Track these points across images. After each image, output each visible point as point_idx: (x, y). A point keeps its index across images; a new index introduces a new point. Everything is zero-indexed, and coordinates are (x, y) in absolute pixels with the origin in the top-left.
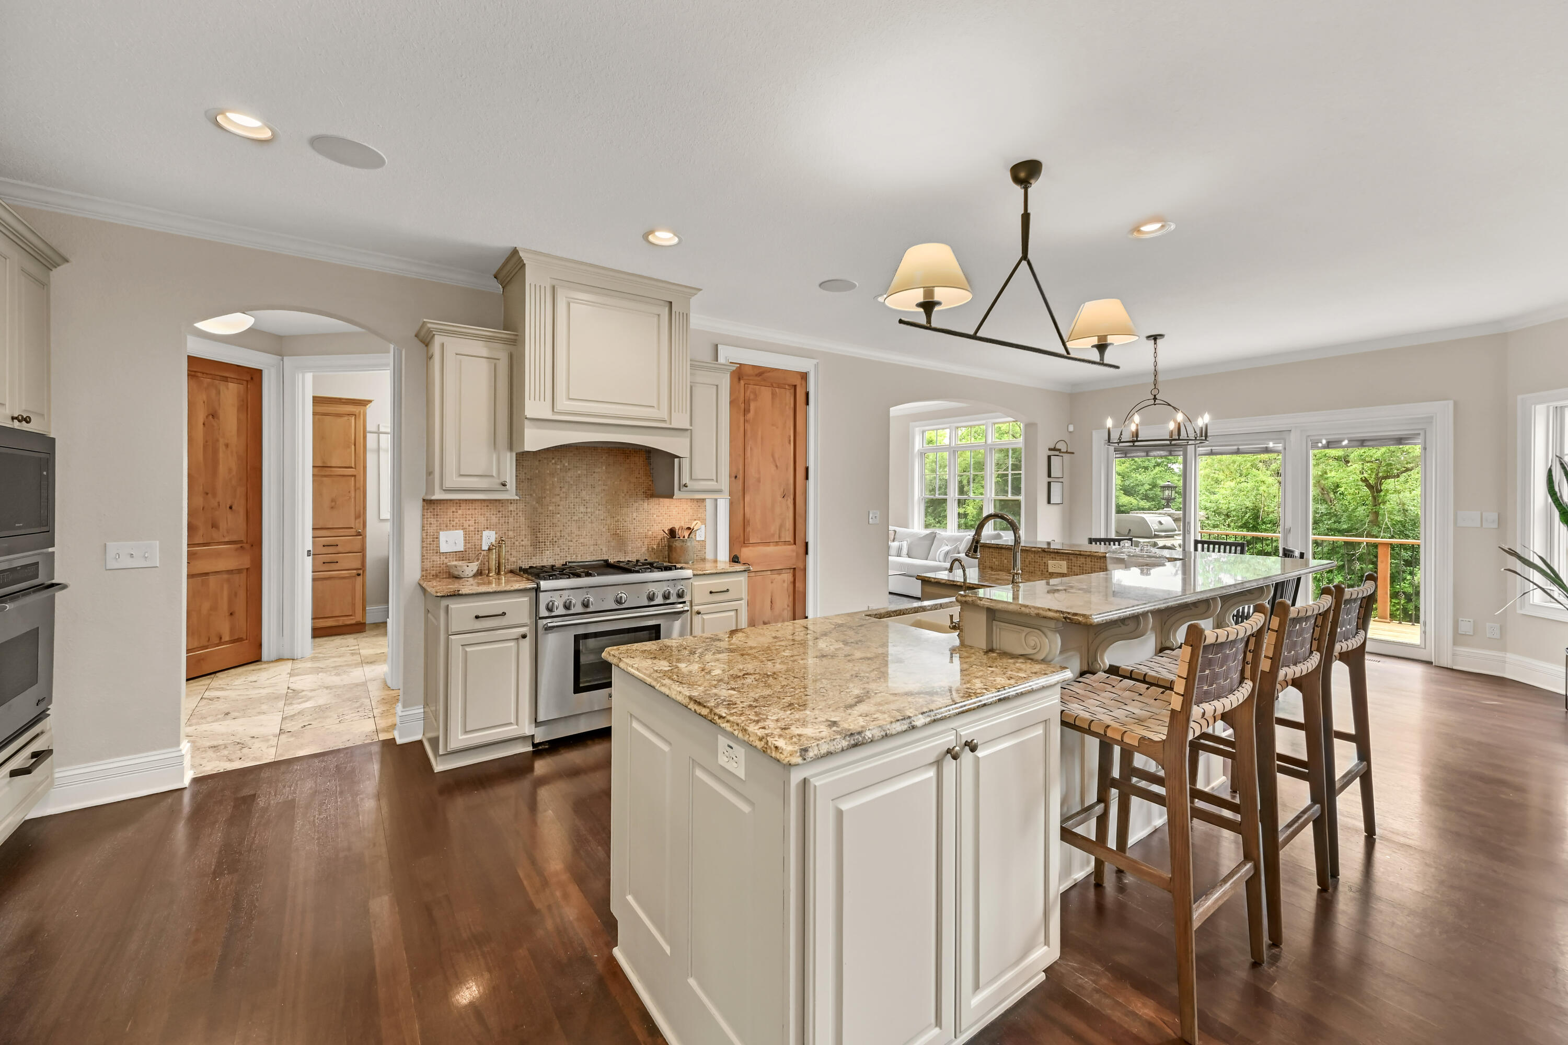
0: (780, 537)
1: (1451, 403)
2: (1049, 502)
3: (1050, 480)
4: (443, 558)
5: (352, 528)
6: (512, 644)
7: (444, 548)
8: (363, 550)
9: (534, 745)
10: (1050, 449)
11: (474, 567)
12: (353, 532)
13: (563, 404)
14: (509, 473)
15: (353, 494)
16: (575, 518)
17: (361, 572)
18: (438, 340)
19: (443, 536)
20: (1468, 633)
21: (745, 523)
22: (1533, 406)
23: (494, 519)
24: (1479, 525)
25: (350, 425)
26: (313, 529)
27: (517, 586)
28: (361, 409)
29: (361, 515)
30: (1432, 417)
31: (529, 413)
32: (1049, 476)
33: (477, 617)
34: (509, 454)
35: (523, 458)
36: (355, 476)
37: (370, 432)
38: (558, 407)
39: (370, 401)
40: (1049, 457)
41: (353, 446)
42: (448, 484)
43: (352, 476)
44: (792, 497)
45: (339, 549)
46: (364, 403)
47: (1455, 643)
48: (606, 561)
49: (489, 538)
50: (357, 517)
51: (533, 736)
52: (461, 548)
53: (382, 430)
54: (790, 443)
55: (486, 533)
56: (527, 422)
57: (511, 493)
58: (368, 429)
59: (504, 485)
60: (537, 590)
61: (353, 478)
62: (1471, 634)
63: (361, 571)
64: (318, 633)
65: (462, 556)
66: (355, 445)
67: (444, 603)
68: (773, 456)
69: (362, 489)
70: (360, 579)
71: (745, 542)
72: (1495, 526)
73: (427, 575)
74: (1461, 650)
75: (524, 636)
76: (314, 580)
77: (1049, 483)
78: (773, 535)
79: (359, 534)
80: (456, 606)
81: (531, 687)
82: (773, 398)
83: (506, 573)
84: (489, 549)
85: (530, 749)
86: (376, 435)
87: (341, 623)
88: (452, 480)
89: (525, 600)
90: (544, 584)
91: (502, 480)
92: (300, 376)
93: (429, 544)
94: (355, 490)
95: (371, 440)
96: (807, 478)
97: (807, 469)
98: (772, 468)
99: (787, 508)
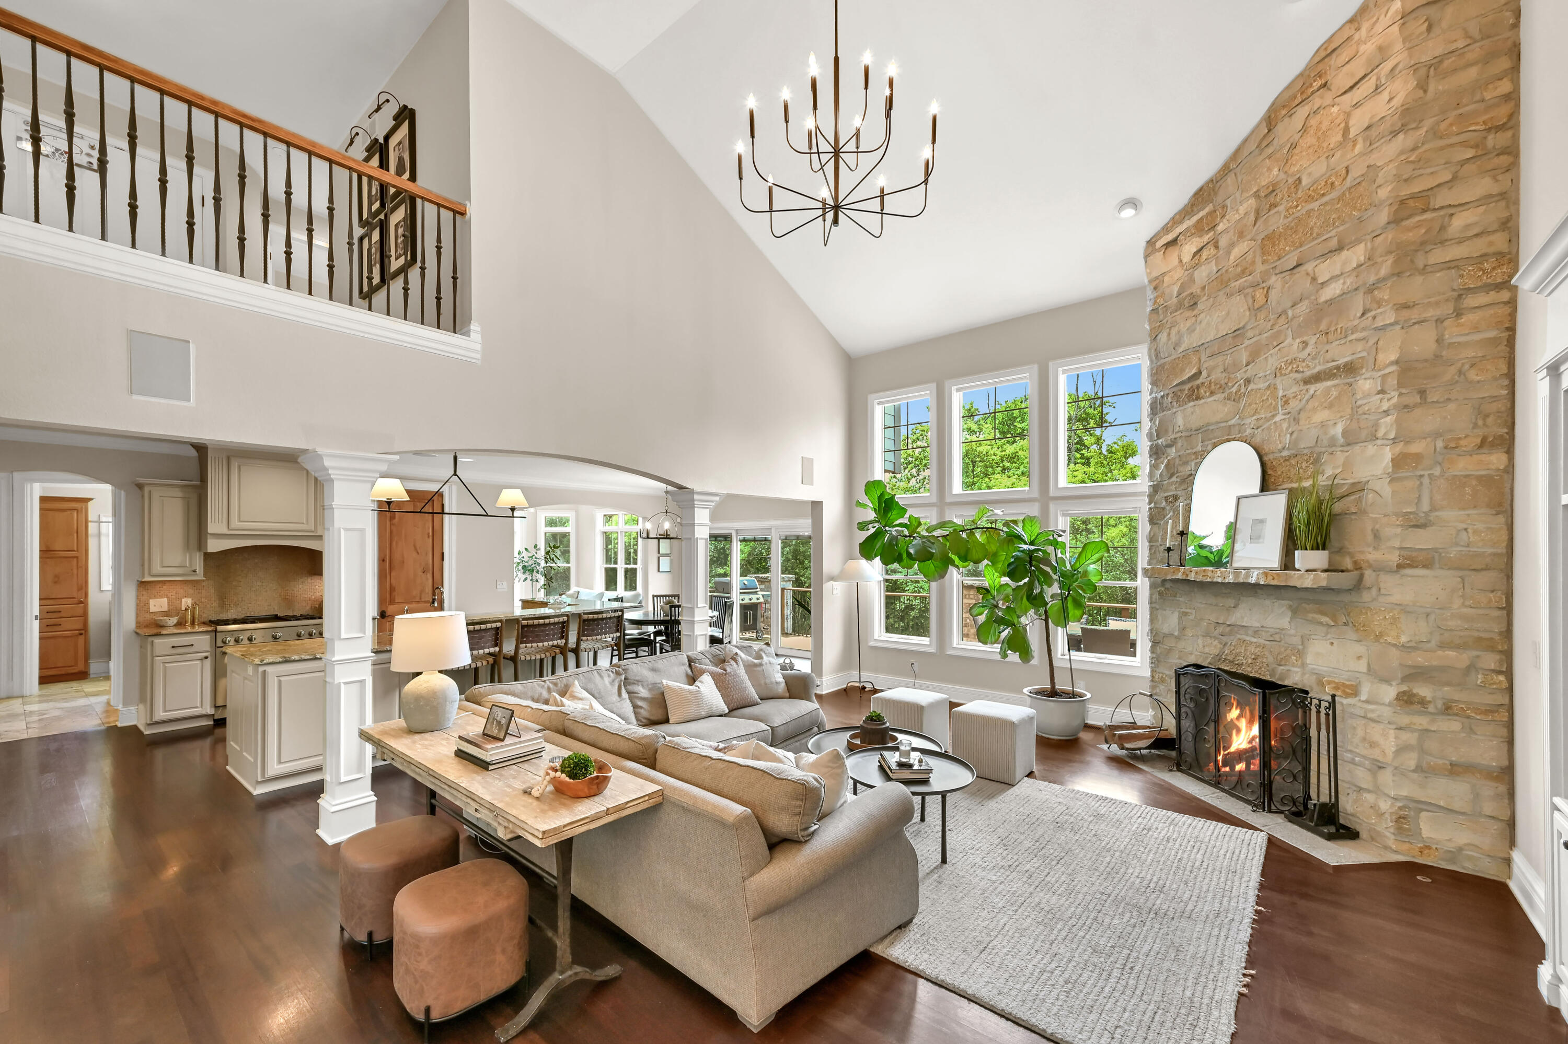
0: (420, 598)
2: (659, 571)
4: (152, 615)
5: (74, 598)
6: (198, 662)
7: (152, 609)
8: (85, 615)
9: (215, 721)
11: (174, 620)
12: (75, 601)
13: (235, 523)
14: (198, 563)
15: (75, 571)
16: (253, 589)
17: (83, 632)
18: (147, 489)
19: (152, 602)
21: (392, 589)
23: (191, 591)
25: (73, 517)
26: (40, 599)
27: (201, 629)
28: (83, 505)
29: (83, 587)
31: (210, 530)
32: (659, 553)
33: (173, 647)
34: (198, 554)
35: (208, 556)
36: (77, 557)
37: (91, 522)
38: (232, 526)
39: (91, 499)
41: (75, 535)
42: (154, 572)
43: (75, 557)
44: (431, 572)
45: (62, 614)
46: (86, 500)
48: (276, 615)
49: (187, 602)
50: (80, 589)
51: (213, 715)
52: (165, 608)
53: (103, 519)
54: (429, 537)
55: (184, 600)
56: (208, 536)
57: (200, 576)
58: (90, 519)
59: (195, 571)
60: (216, 631)
61: (75, 559)
63: (84, 630)
64: (44, 680)
65: (167, 614)
66: (77, 533)
67: (150, 639)
68: (415, 546)
69: (84, 568)
70: (82, 639)
71: (392, 602)
73: (139, 625)
75: (206, 658)
76: (41, 638)
77: (659, 558)
78: (414, 597)
79: (81, 603)
80: (157, 641)
81: (211, 686)
83: (198, 624)
84: (186, 609)
85: (212, 723)
86: (96, 524)
87: (63, 672)
88: (157, 568)
89: (207, 637)
90: (220, 628)
91: (194, 568)
92: (29, 486)
93: (141, 607)
94: (78, 568)
95: (92, 528)
96: (443, 559)
97: (443, 554)
98: (414, 554)
99: (427, 579)
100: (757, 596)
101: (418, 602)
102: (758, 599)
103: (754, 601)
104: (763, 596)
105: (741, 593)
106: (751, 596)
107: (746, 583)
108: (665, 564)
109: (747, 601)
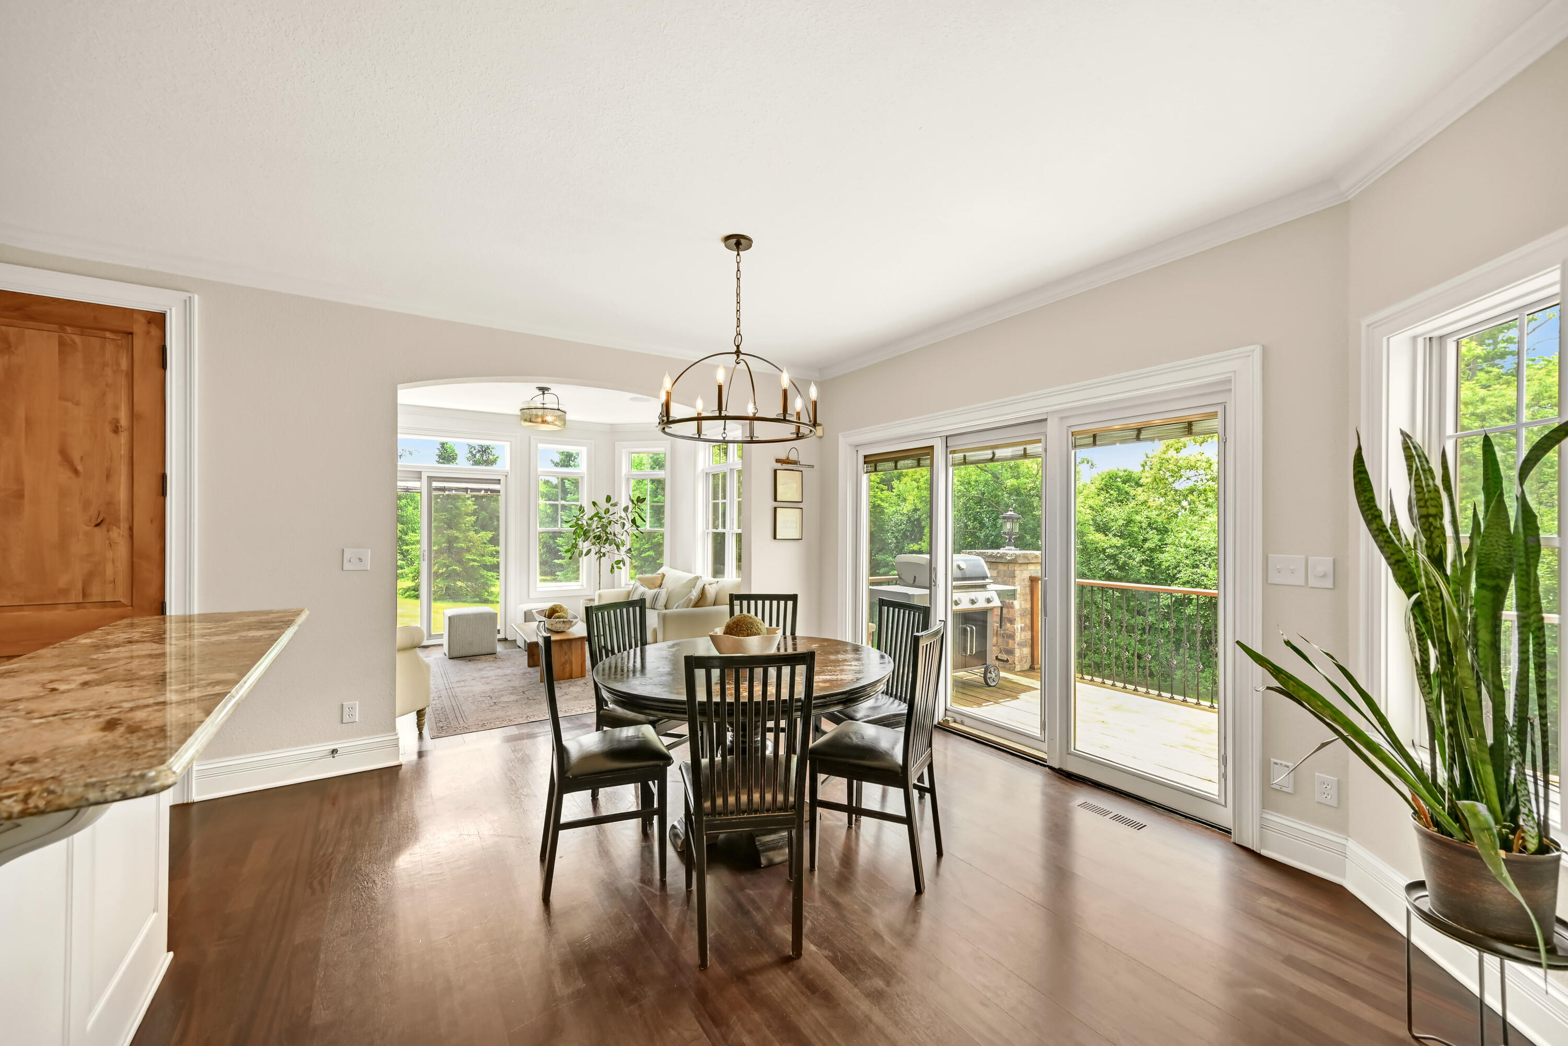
0: (85, 594)
1: (1258, 350)
2: (775, 538)
3: (776, 504)
10: (778, 461)
20: (1284, 789)
22: (1385, 339)
24: (1301, 582)
30: (1228, 381)
32: (775, 500)
40: (775, 471)
44: (124, 525)
47: (1266, 805)
62: (1290, 790)
72: (1329, 583)
74: (1274, 818)
77: (775, 509)
78: (65, 592)
82: (61, 352)
96: (163, 493)
97: (164, 477)
98: (64, 475)
99: (111, 544)
100: (987, 594)
101: (78, 605)
102: (989, 601)
103: (981, 604)
104: (1000, 594)
105: (955, 588)
106: (974, 594)
107: (963, 566)
108: (789, 522)
109: (965, 606)
